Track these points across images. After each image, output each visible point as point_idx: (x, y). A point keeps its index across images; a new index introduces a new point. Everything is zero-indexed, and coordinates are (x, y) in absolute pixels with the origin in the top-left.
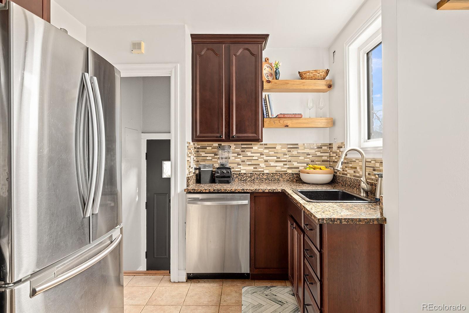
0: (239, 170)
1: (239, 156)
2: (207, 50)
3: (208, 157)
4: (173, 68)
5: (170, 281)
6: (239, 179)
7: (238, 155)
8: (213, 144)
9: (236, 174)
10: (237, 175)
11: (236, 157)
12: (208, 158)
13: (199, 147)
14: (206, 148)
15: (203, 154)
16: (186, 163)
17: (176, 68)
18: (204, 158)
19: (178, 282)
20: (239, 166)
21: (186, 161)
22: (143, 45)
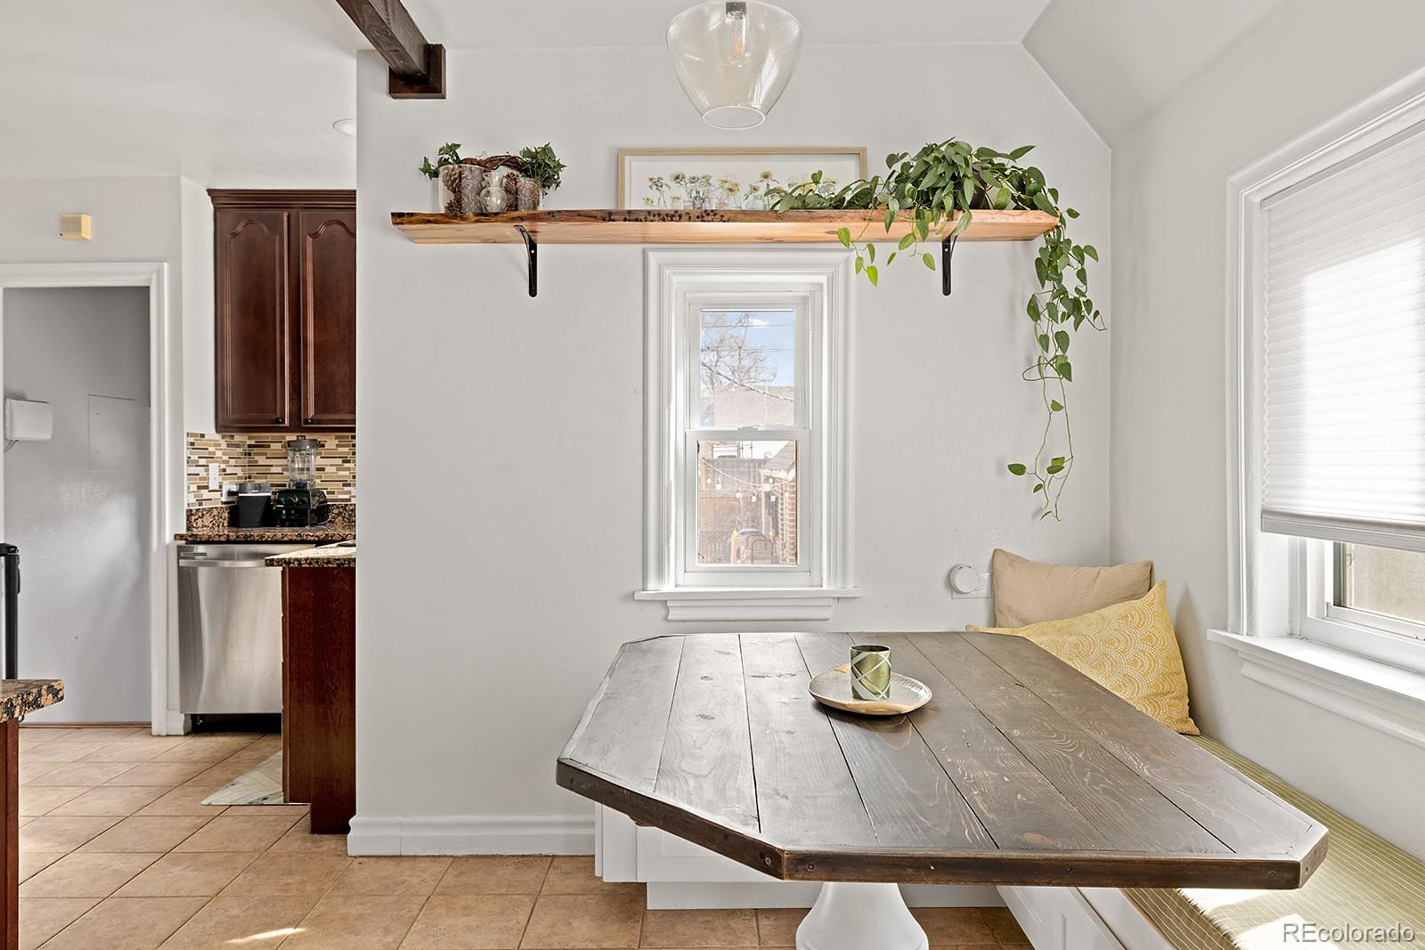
0: (347, 497)
1: (346, 465)
2: (247, 224)
3: (272, 466)
4: (152, 274)
5: (151, 735)
6: (343, 518)
7: (343, 462)
8: (284, 438)
9: (338, 507)
10: (341, 510)
11: (339, 468)
12: (273, 470)
13: (253, 442)
14: (269, 446)
15: (262, 460)
16: (185, 479)
17: (159, 273)
18: (262, 470)
19: (167, 736)
20: (346, 489)
21: (185, 475)
22: (87, 221)
